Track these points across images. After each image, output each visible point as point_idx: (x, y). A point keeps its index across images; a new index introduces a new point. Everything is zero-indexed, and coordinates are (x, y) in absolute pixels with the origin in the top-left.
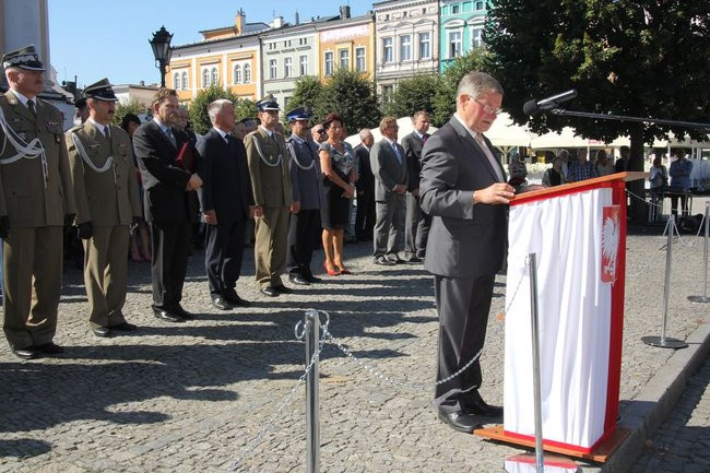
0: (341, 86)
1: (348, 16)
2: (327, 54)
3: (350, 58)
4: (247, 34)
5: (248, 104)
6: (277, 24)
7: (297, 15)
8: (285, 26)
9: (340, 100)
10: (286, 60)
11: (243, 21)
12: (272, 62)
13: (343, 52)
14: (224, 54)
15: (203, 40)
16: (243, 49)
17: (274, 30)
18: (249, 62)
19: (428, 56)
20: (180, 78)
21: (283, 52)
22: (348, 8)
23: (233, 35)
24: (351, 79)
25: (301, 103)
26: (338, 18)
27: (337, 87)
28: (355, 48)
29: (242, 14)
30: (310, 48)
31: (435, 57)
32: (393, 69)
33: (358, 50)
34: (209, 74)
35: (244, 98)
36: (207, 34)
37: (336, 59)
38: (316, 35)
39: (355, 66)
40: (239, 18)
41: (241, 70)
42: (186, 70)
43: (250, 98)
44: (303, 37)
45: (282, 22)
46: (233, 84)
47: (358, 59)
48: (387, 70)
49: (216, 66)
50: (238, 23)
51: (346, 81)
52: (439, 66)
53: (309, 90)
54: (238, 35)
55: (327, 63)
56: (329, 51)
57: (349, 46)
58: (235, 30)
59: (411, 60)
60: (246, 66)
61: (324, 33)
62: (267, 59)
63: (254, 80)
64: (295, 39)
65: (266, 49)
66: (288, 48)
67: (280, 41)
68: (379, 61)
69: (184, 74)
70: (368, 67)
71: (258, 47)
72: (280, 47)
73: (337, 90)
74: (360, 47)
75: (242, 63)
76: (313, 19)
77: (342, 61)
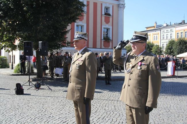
0: (180, 41)
1: (184, 23)
2: (177, 33)
3: (183, 34)
4: (157, 28)
5: (157, 46)
6: (165, 25)
9: (179, 45)
10: (167, 35)
12: (163, 35)
13: (181, 33)
14: (151, 33)
15: (146, 29)
16: (156, 32)
17: (164, 27)
18: (157, 35)
21: (166, 33)
22: (184, 21)
24: (182, 40)
25: (170, 45)
26: (181, 23)
29: (156, 23)
30: (173, 32)
35: (156, 44)
38: (175, 28)
39: (185, 36)
41: (155, 37)
43: (158, 44)
44: (171, 29)
46: (153, 41)
47: (185, 34)
49: (149, 36)
50: (155, 25)
53: (172, 43)
54: (155, 29)
55: (177, 35)
57: (183, 31)
58: (154, 27)
61: (177, 28)
62: (162, 34)
63: (159, 40)
64: (169, 30)
65: (162, 32)
66: (167, 32)
67: (165, 30)
71: (160, 32)
72: (165, 31)
73: (179, 43)
74: (186, 31)
75: (156, 36)
76: (175, 24)
77: (181, 35)
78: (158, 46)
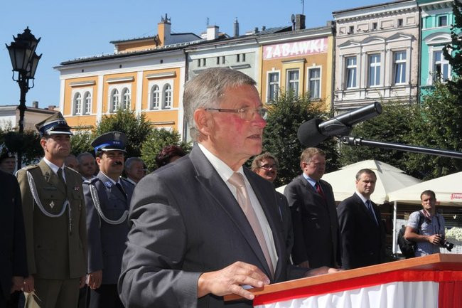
0: (285, 115)
1: (303, 27)
2: (271, 76)
3: (300, 80)
4: (170, 46)
5: (165, 135)
6: (210, 35)
7: (237, 24)
8: (221, 39)
9: (282, 135)
11: (167, 30)
13: (292, 73)
14: (140, 71)
15: (116, 52)
16: (164, 66)
17: (207, 42)
18: (171, 81)
19: (404, 81)
20: (81, 98)
22: (302, 18)
23: (153, 47)
24: (298, 107)
26: (289, 29)
27: (280, 117)
28: (308, 68)
29: (166, 22)
30: (249, 66)
31: (414, 82)
32: (356, 96)
33: (312, 71)
34: (119, 95)
35: (159, 128)
36: (120, 45)
37: (282, 82)
38: (258, 50)
39: (306, 92)
40: (162, 26)
41: (160, 91)
42: (90, 89)
43: (168, 128)
44: (241, 52)
45: (217, 32)
46: (148, 110)
47: (311, 83)
48: (348, 97)
49: (129, 86)
50: (160, 32)
51: (292, 110)
52: (418, 96)
54: (160, 47)
55: (271, 87)
56: (273, 71)
57: (300, 65)
58: (156, 40)
59: (381, 85)
60: (167, 86)
61: (269, 48)
63: (176, 105)
64: (231, 55)
65: (193, 66)
67: (211, 57)
68: (339, 86)
69: (87, 94)
70: (324, 94)
71: (183, 63)
72: (211, 64)
73: (280, 122)
74: (314, 66)
75: (161, 83)
76: (257, 30)
77: (291, 85)
78: (174, 136)
